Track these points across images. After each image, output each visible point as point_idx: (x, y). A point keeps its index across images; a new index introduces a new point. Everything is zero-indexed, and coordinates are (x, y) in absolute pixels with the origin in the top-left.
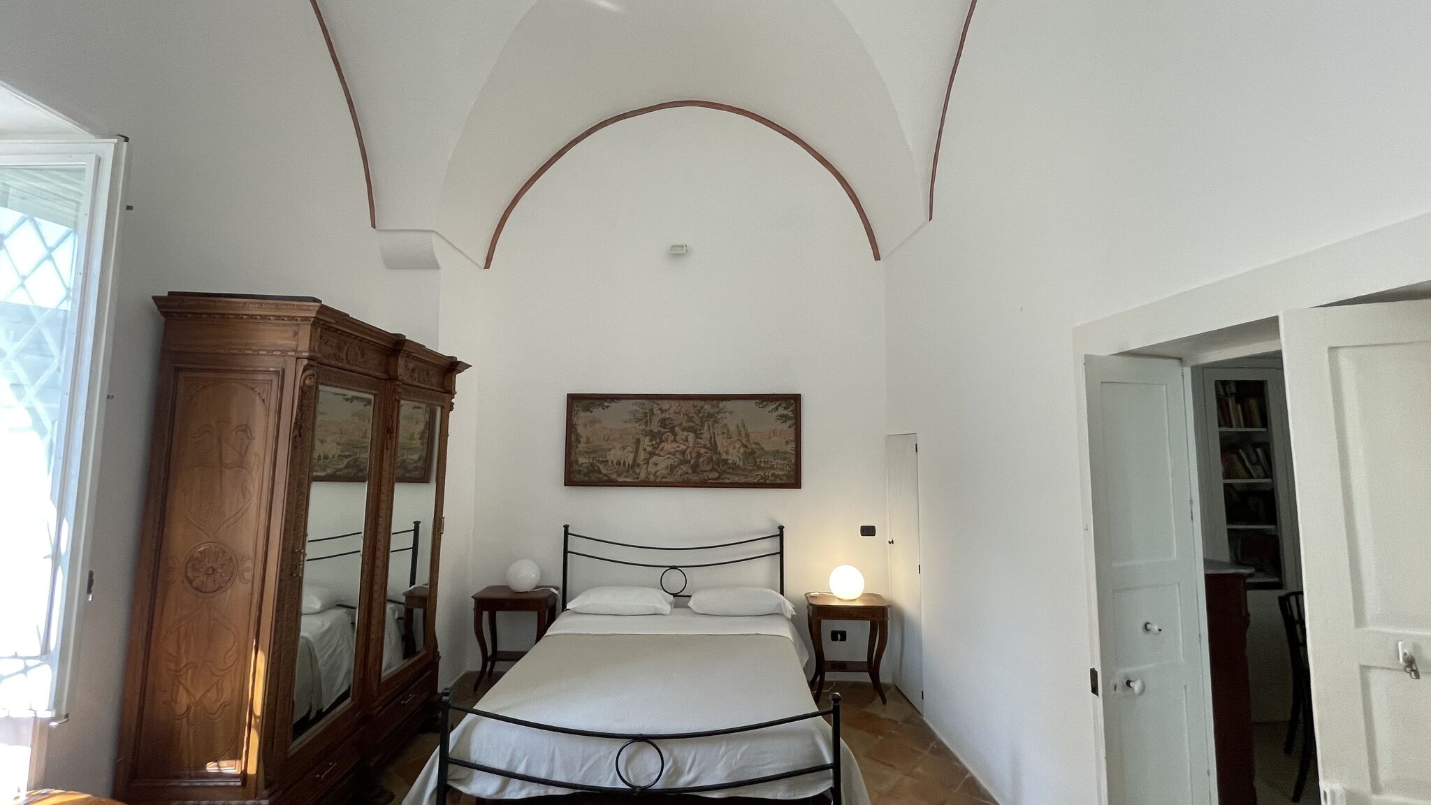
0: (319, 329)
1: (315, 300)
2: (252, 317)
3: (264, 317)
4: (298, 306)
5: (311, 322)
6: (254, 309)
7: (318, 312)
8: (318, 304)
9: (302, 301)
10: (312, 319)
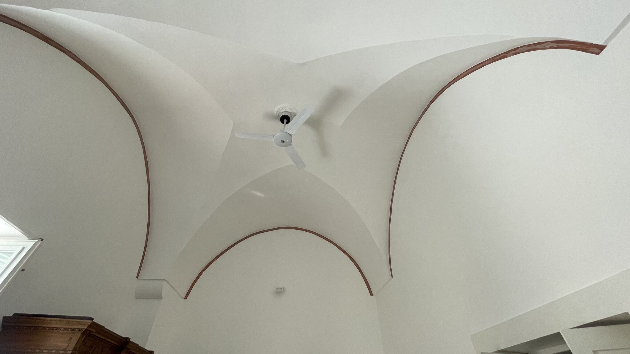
0: (85, 336)
1: (91, 319)
2: (52, 328)
3: (58, 329)
4: (79, 322)
5: (82, 332)
6: (55, 324)
7: (90, 326)
8: (91, 321)
9: (82, 319)
10: (84, 330)
